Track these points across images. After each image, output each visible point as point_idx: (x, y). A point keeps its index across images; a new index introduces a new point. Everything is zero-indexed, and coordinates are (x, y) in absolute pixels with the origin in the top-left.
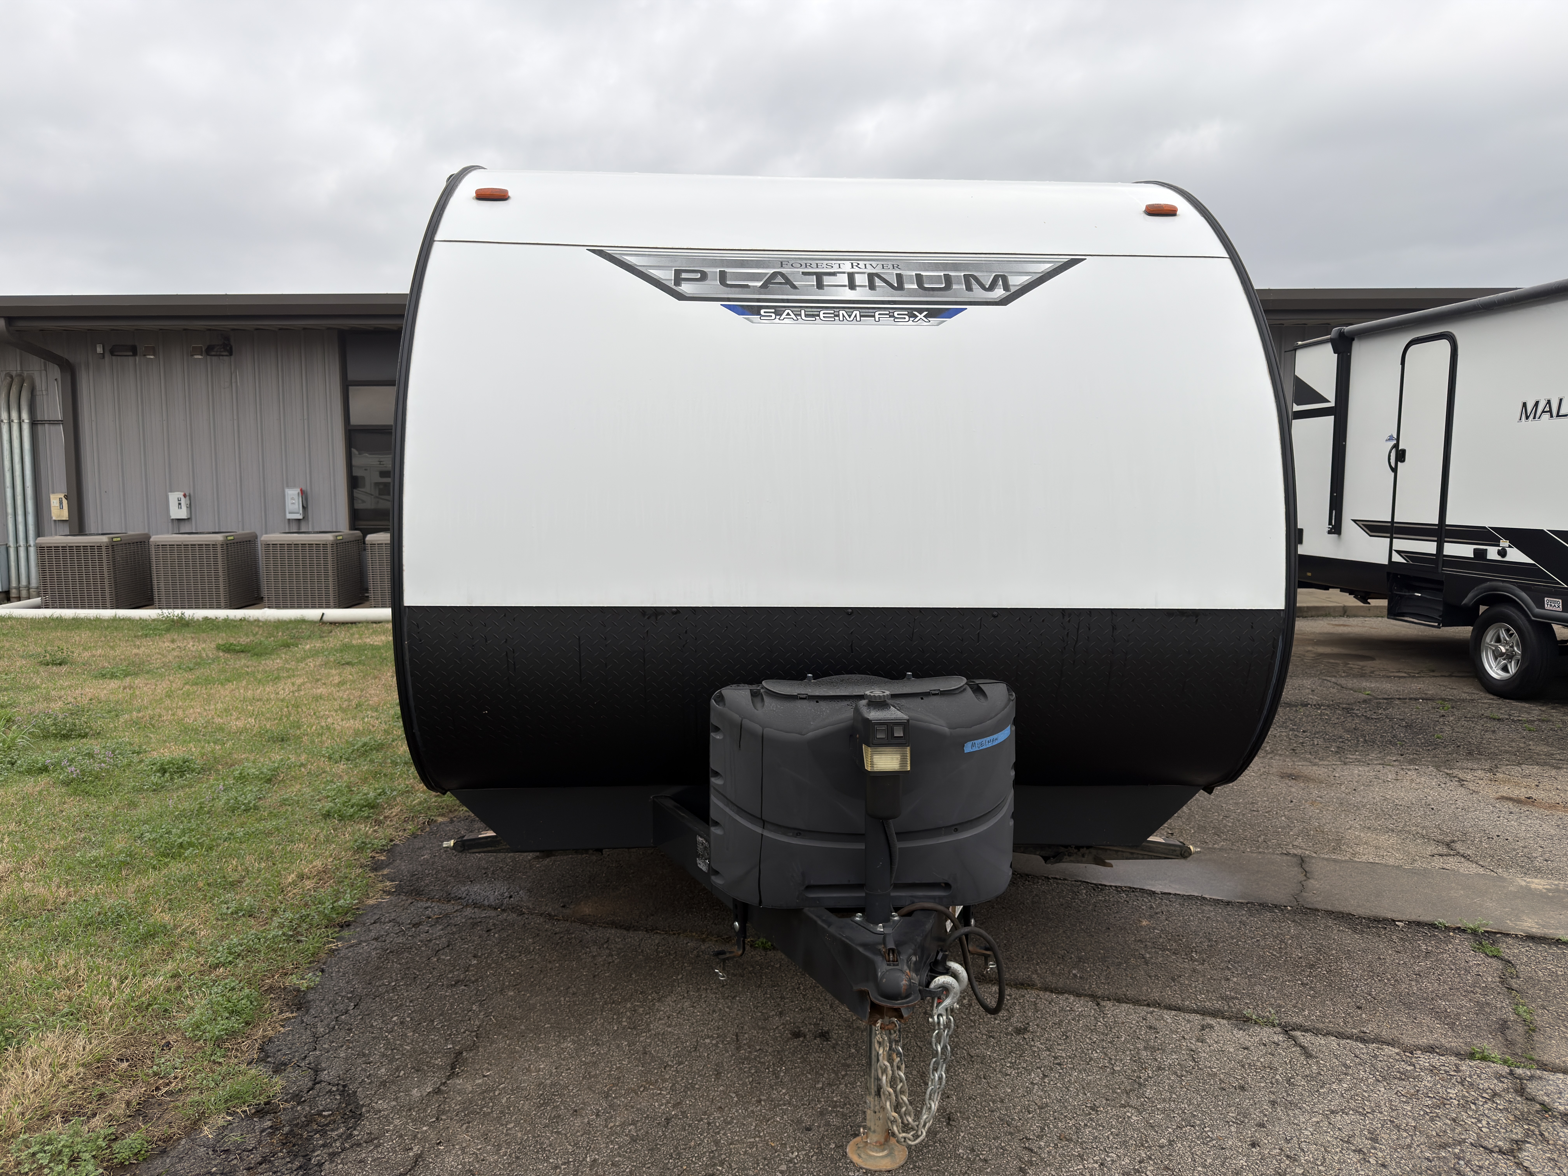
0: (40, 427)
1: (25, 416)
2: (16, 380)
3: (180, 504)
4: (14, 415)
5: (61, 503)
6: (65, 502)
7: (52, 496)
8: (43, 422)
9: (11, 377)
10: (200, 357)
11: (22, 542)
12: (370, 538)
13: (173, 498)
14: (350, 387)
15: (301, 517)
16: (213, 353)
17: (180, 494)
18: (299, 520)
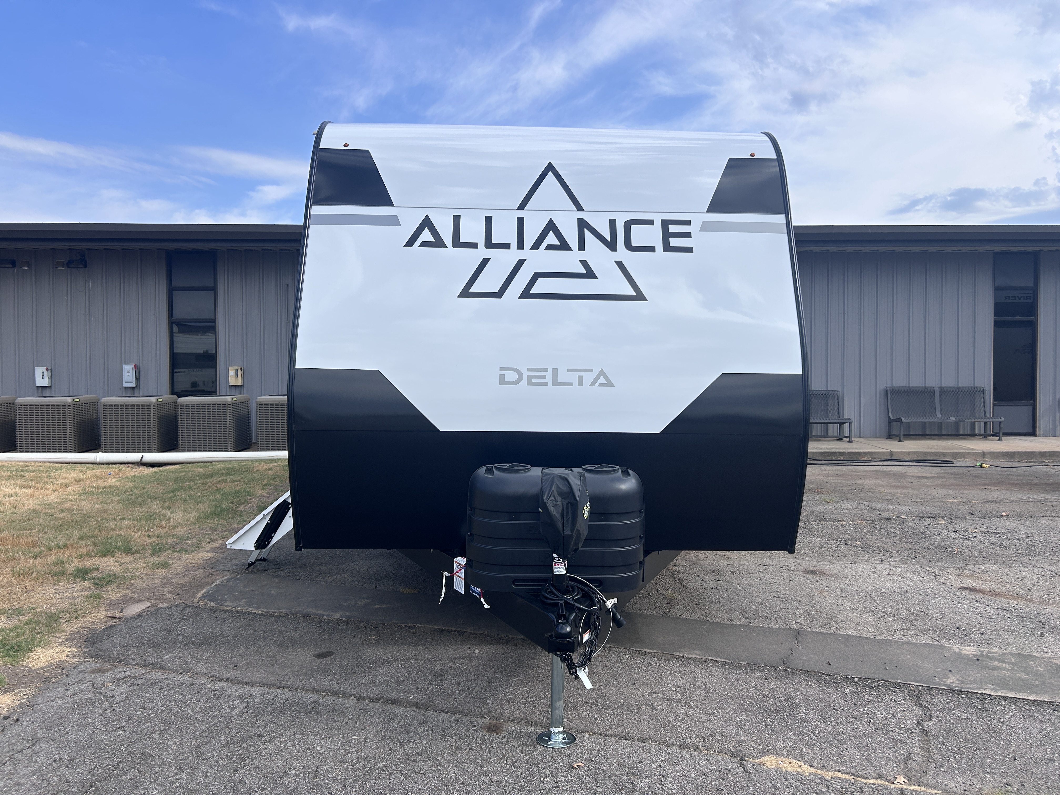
3: (43, 376)
10: (63, 269)
12: (183, 400)
13: (39, 371)
14: (173, 292)
15: (134, 386)
16: (72, 266)
17: (44, 369)
18: (133, 387)
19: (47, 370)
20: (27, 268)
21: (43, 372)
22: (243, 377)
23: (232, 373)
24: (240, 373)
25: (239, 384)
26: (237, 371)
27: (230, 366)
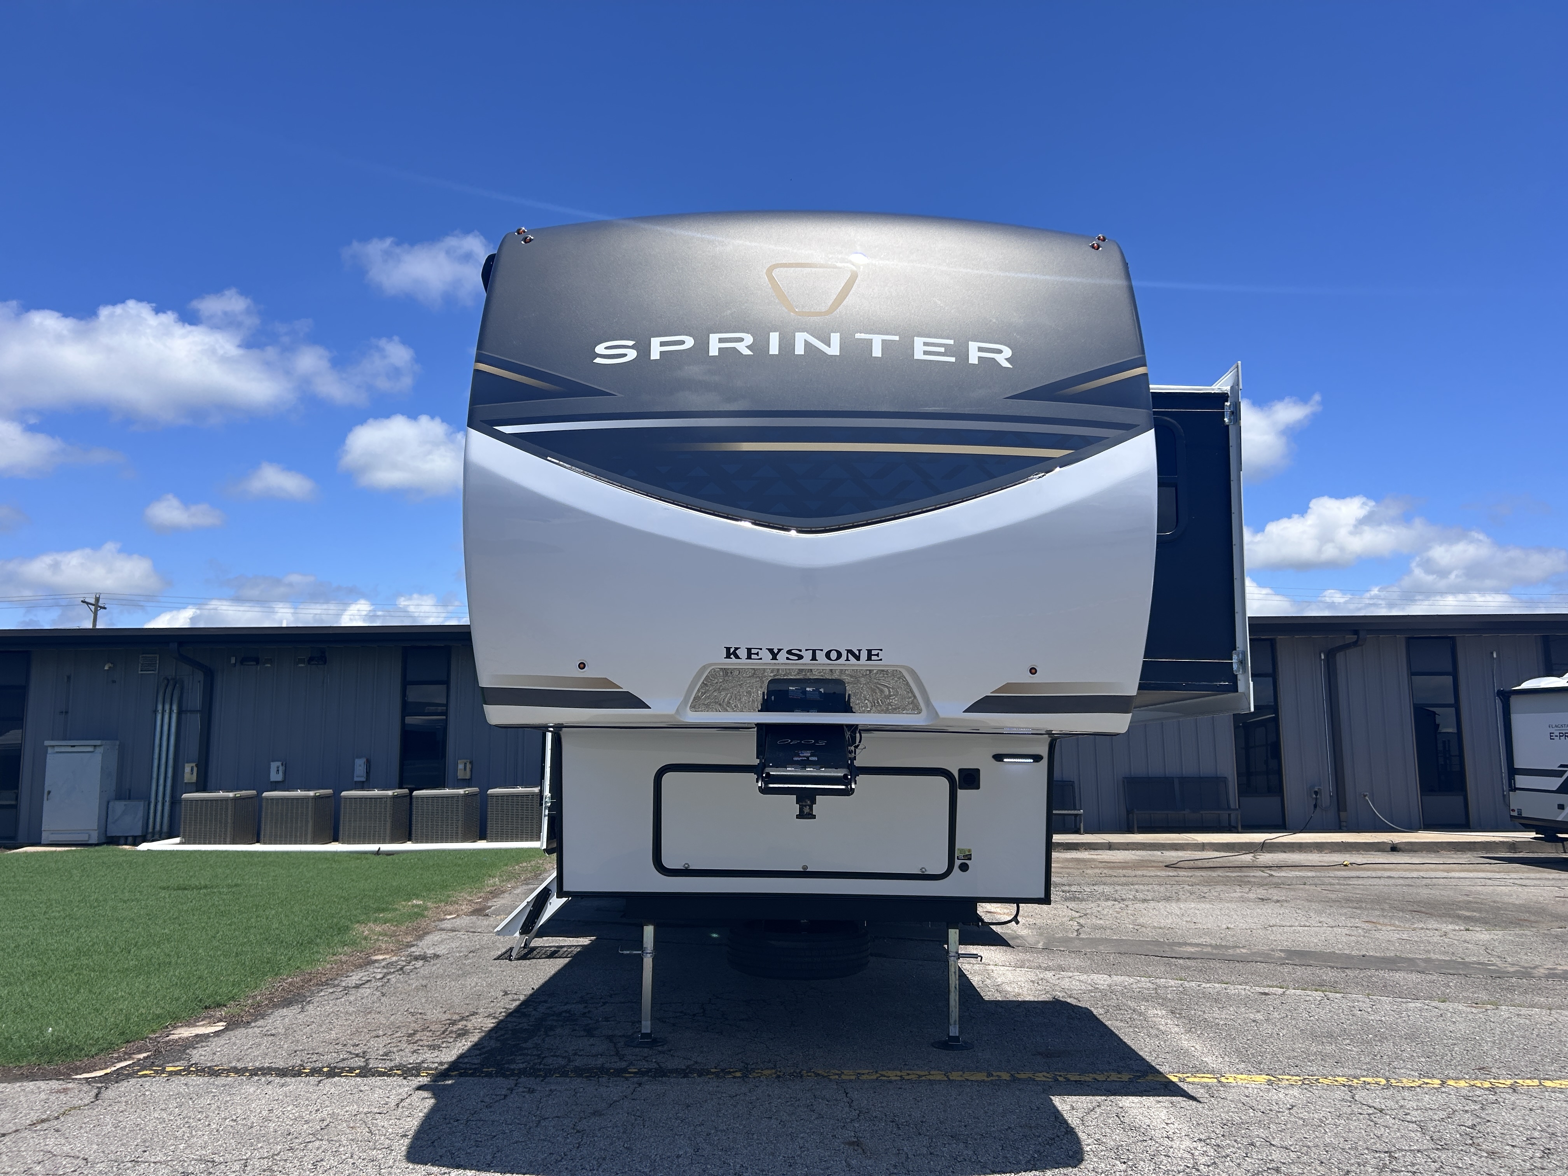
0: (183, 716)
1: (175, 708)
2: (171, 682)
3: (278, 770)
4: (167, 707)
5: (192, 768)
6: (195, 769)
7: (186, 765)
8: (186, 711)
9: (168, 680)
10: (303, 665)
11: (160, 798)
12: (415, 793)
13: (274, 765)
14: (408, 686)
15: (365, 780)
16: (312, 663)
17: (279, 763)
18: (363, 782)
19: (282, 765)
20: (269, 665)
21: (278, 767)
22: (471, 771)
23: (461, 766)
24: (468, 766)
25: (468, 777)
26: (465, 764)
27: (459, 759)
